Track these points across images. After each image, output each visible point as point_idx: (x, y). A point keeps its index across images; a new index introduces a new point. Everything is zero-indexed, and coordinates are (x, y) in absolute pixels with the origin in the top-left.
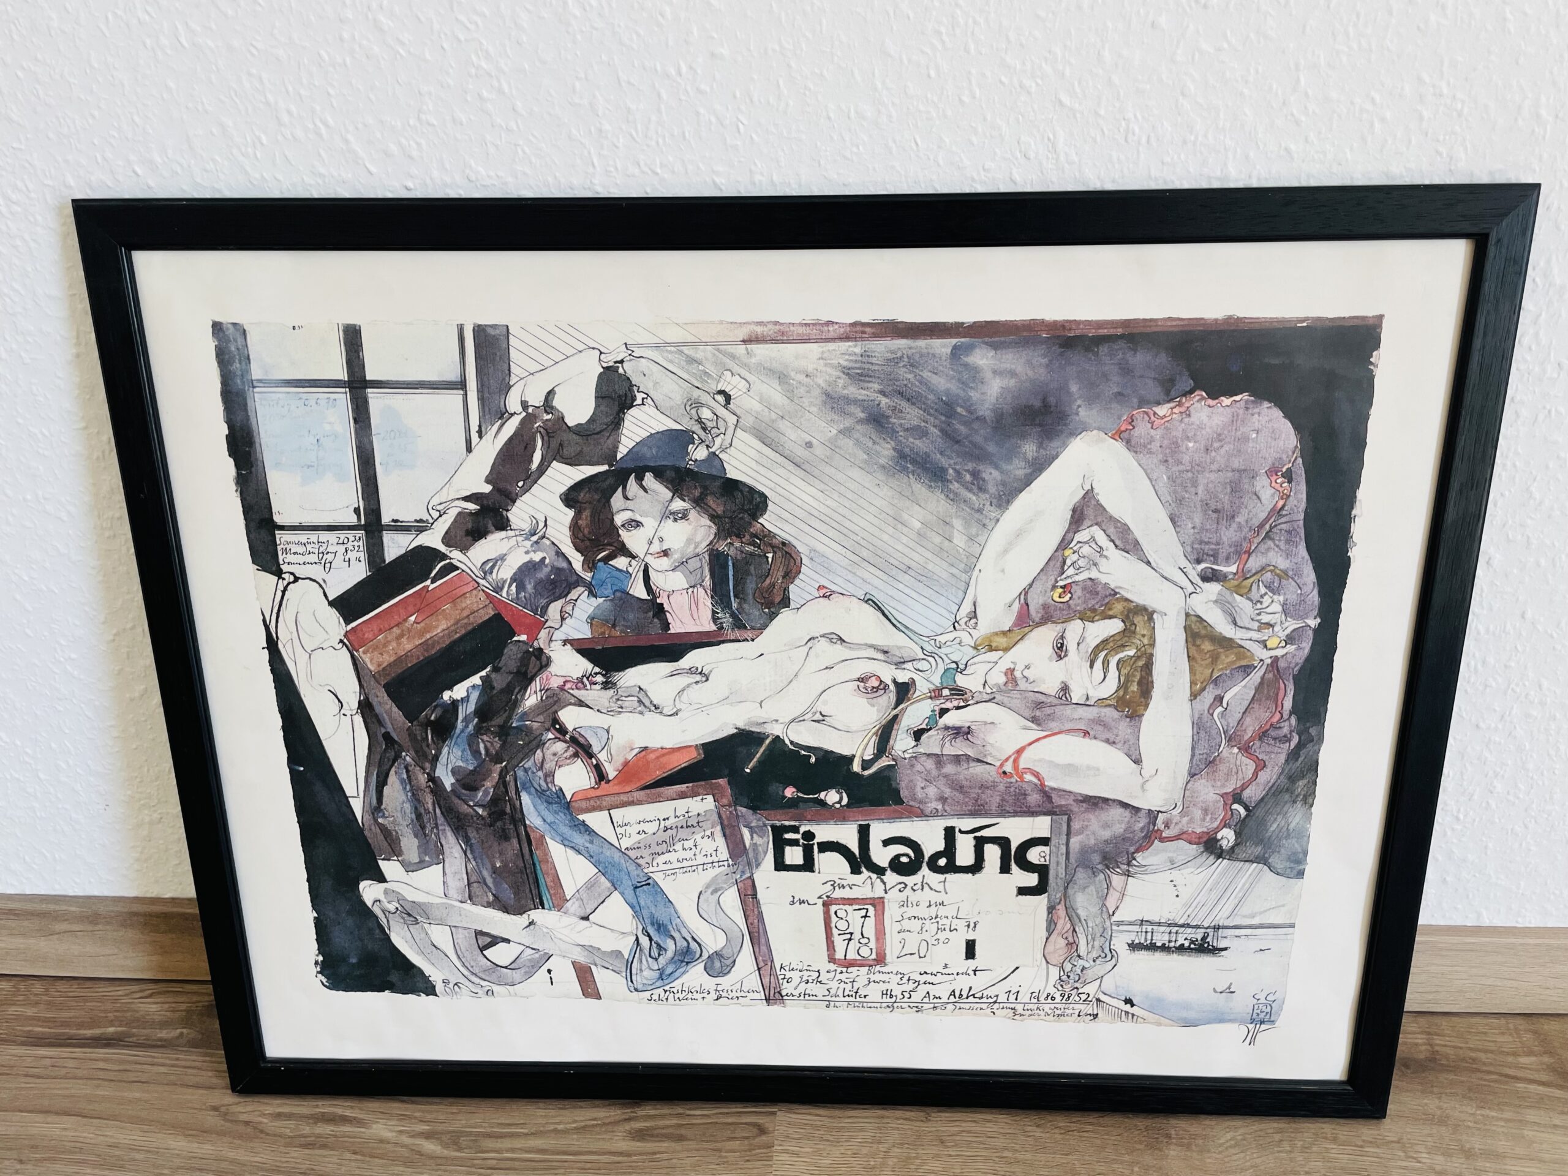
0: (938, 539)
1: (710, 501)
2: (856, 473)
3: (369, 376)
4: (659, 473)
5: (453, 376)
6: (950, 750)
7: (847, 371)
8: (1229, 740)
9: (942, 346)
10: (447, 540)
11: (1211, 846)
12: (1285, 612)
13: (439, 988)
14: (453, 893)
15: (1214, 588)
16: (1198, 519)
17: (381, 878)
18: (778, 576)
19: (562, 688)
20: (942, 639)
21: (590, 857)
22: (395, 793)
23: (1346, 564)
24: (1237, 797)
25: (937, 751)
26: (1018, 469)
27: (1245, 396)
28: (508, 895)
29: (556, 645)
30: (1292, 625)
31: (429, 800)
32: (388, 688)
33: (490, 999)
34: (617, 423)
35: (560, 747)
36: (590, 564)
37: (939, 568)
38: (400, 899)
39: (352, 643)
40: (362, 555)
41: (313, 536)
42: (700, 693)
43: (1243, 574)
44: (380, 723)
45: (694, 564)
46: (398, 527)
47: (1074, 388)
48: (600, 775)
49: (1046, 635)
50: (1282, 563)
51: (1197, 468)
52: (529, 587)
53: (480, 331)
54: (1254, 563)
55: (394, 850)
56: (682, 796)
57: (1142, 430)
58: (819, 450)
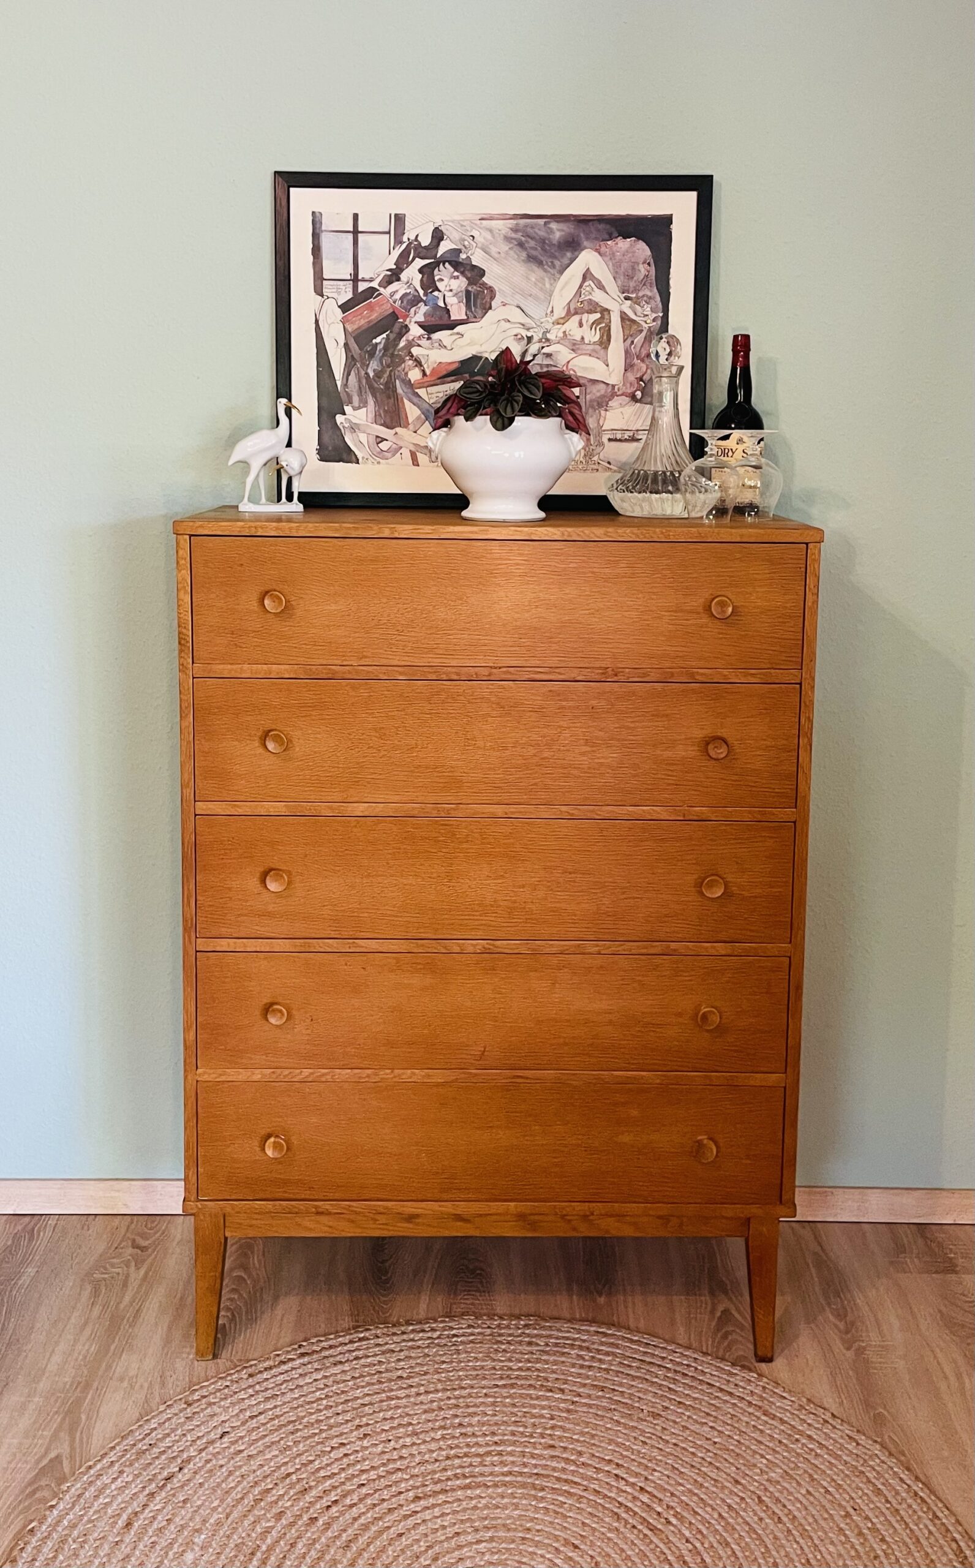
0: (540, 285)
1: (467, 272)
2: (513, 262)
3: (360, 229)
4: (450, 263)
5: (387, 230)
6: (545, 362)
7: (511, 229)
8: (637, 357)
9: (541, 222)
10: (380, 285)
11: (633, 398)
12: (652, 311)
13: (360, 461)
14: (369, 420)
15: (629, 302)
16: (622, 277)
17: (344, 414)
18: (488, 299)
19: (413, 340)
20: (542, 320)
21: (418, 407)
22: (353, 378)
23: (669, 294)
24: (641, 379)
25: (540, 362)
26: (566, 261)
27: (633, 239)
28: (388, 420)
29: (412, 323)
30: (654, 315)
31: (364, 381)
32: (354, 338)
33: (378, 466)
34: (438, 245)
35: (411, 362)
36: (426, 294)
37: (541, 295)
38: (350, 421)
39: (344, 321)
40: (351, 290)
41: (335, 282)
42: (460, 342)
43: (637, 297)
44: (350, 351)
45: (460, 294)
46: (364, 280)
47: (582, 235)
48: (424, 374)
49: (576, 318)
50: (649, 294)
51: (621, 261)
52: (405, 302)
53: (396, 215)
54: (640, 294)
55: (350, 402)
56: (453, 381)
57: (603, 249)
58: (503, 255)
